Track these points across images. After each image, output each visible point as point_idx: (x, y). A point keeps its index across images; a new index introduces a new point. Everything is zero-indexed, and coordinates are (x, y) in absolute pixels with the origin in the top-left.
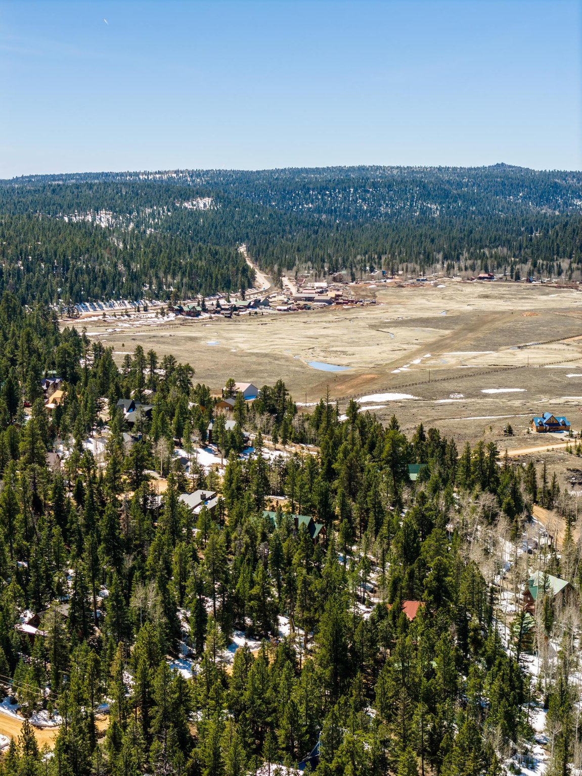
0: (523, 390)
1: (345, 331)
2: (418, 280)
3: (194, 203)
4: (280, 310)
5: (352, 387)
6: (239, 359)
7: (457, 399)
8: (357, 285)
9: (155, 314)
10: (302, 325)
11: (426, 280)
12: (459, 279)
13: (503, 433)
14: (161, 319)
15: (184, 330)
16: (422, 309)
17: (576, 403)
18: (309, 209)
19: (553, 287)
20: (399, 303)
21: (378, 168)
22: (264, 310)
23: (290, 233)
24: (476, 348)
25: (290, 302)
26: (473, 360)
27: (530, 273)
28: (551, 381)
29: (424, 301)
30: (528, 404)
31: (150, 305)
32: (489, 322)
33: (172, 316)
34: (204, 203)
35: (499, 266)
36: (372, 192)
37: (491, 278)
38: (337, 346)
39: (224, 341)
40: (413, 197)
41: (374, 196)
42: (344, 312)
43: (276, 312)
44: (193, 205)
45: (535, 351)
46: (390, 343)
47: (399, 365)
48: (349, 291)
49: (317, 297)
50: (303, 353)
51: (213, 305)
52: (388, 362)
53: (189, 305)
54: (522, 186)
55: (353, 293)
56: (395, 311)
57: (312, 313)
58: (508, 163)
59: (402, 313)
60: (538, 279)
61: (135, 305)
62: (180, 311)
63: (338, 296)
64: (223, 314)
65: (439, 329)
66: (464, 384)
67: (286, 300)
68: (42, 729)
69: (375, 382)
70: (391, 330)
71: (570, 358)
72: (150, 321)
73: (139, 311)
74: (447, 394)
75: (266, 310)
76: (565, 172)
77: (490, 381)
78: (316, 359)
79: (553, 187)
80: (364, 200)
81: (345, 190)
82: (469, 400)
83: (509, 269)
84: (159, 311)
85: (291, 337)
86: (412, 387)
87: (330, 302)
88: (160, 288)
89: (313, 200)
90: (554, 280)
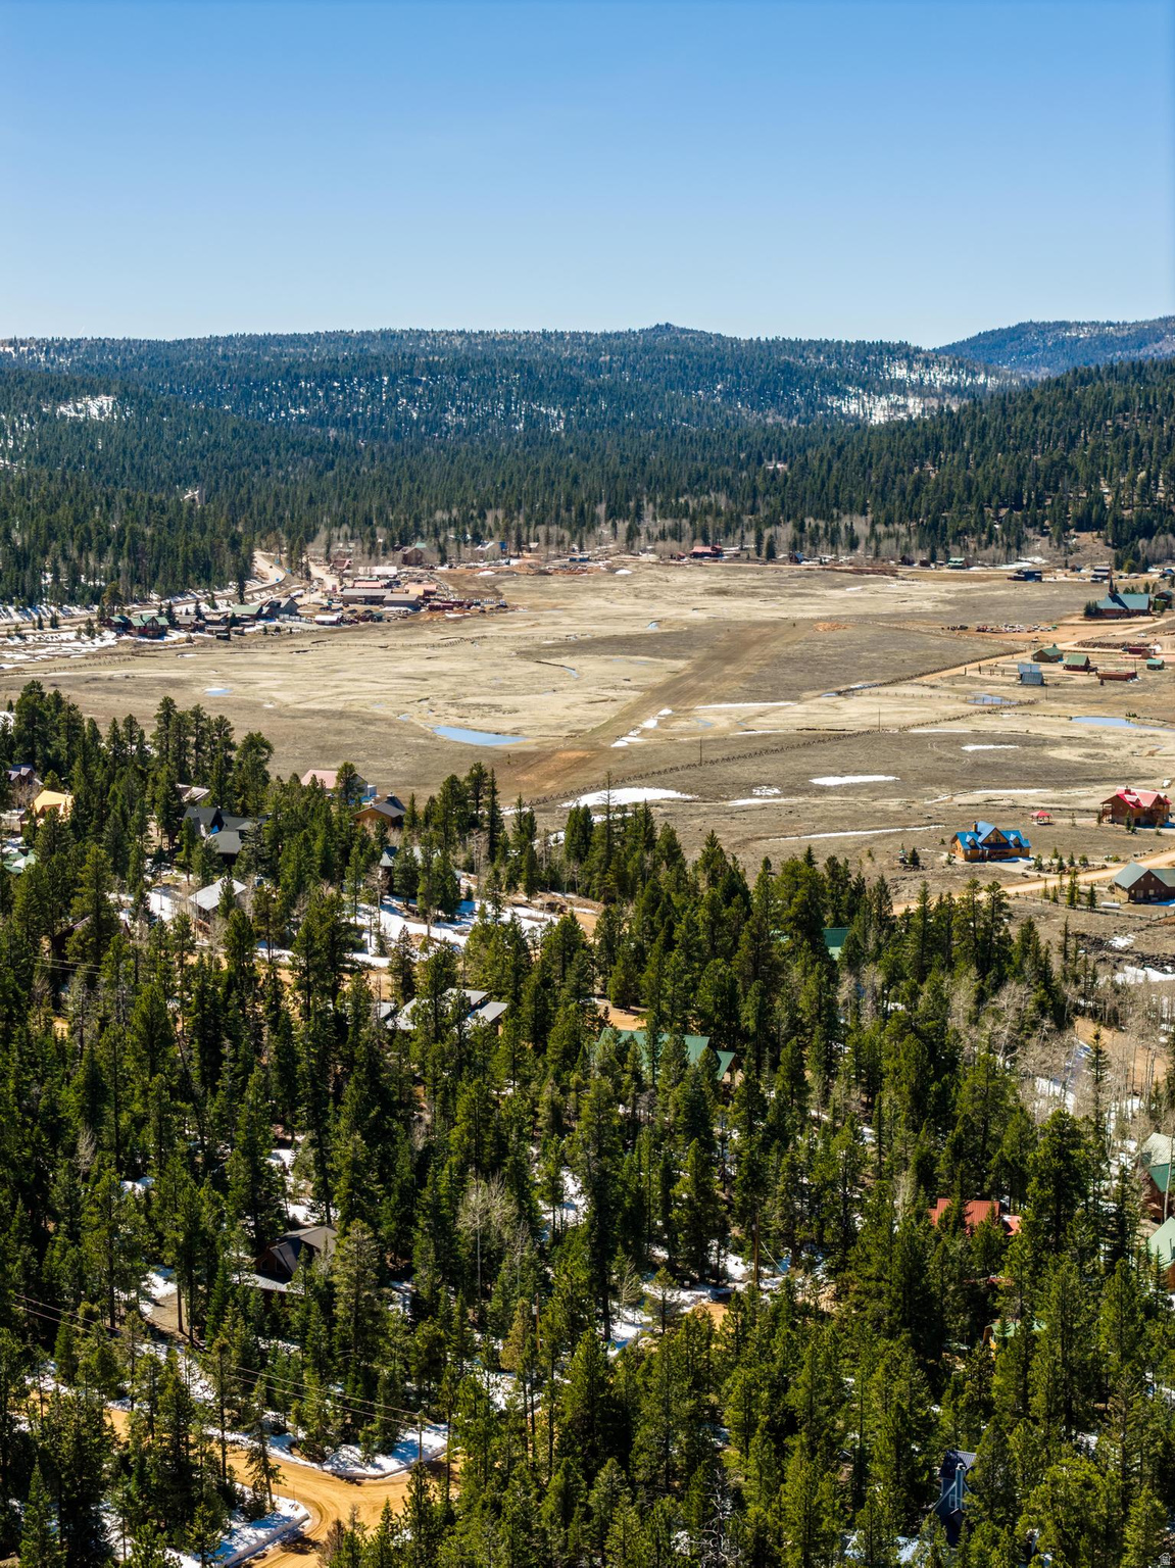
0: (891, 778)
1: (476, 665)
2: (572, 560)
3: (79, 406)
4: (323, 623)
5: (549, 777)
6: (289, 722)
7: (768, 797)
8: (452, 571)
9: (74, 634)
10: (381, 652)
11: (588, 560)
12: (653, 557)
13: (897, 863)
14: (89, 644)
15: (145, 666)
16: (605, 618)
17: (1010, 802)
18: (300, 417)
19: (846, 571)
20: (554, 608)
21: (421, 334)
22: (289, 624)
23: (280, 466)
24: (754, 695)
25: (335, 606)
26: (761, 720)
27: (795, 545)
28: (940, 759)
29: (600, 602)
30: (915, 806)
31: (60, 614)
32: (755, 643)
33: (110, 636)
34: (98, 406)
35: (728, 531)
36: (427, 384)
37: (717, 554)
38: (474, 695)
39: (239, 688)
40: (510, 392)
41: (431, 391)
42: (451, 625)
43: (315, 627)
44: (77, 411)
45: (875, 699)
46: (577, 687)
47: (620, 732)
48: (440, 580)
49: (389, 596)
50: (410, 708)
51: (187, 613)
52: (594, 726)
53: (140, 615)
54: (721, 370)
55: (451, 588)
56: (555, 624)
57: (388, 629)
58: (678, 323)
59: (569, 627)
60: (811, 556)
61: (29, 615)
62: (125, 627)
63: (427, 593)
64: (210, 632)
65: (662, 657)
66: (770, 767)
67: (325, 602)
68: (359, 1484)
69: (591, 765)
70: (565, 660)
71: (951, 714)
72: (67, 648)
73: (41, 627)
74: (747, 789)
75: (296, 625)
76: (799, 343)
77: (818, 760)
78: (446, 722)
79: (783, 372)
80: (411, 399)
81: (373, 380)
82: (794, 800)
83: (751, 536)
84: (83, 626)
85: (370, 677)
86: (670, 776)
87: (415, 606)
88: (75, 581)
89: (307, 399)
90: (844, 558)
